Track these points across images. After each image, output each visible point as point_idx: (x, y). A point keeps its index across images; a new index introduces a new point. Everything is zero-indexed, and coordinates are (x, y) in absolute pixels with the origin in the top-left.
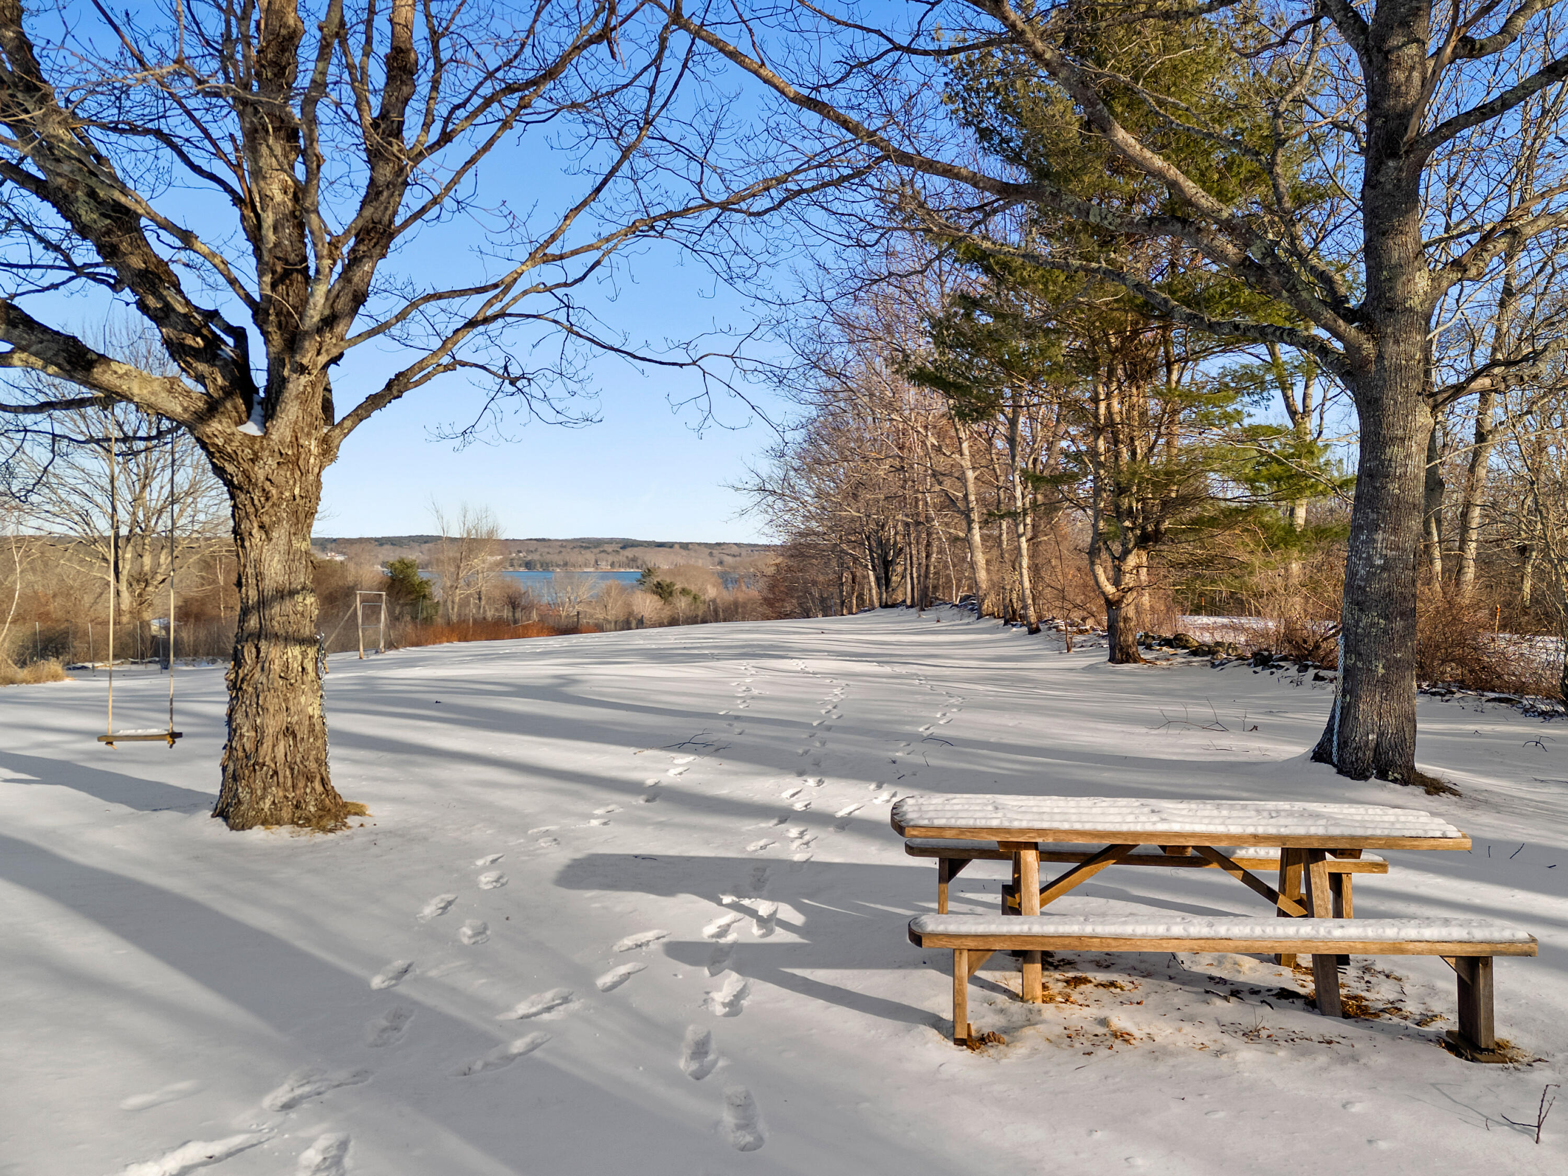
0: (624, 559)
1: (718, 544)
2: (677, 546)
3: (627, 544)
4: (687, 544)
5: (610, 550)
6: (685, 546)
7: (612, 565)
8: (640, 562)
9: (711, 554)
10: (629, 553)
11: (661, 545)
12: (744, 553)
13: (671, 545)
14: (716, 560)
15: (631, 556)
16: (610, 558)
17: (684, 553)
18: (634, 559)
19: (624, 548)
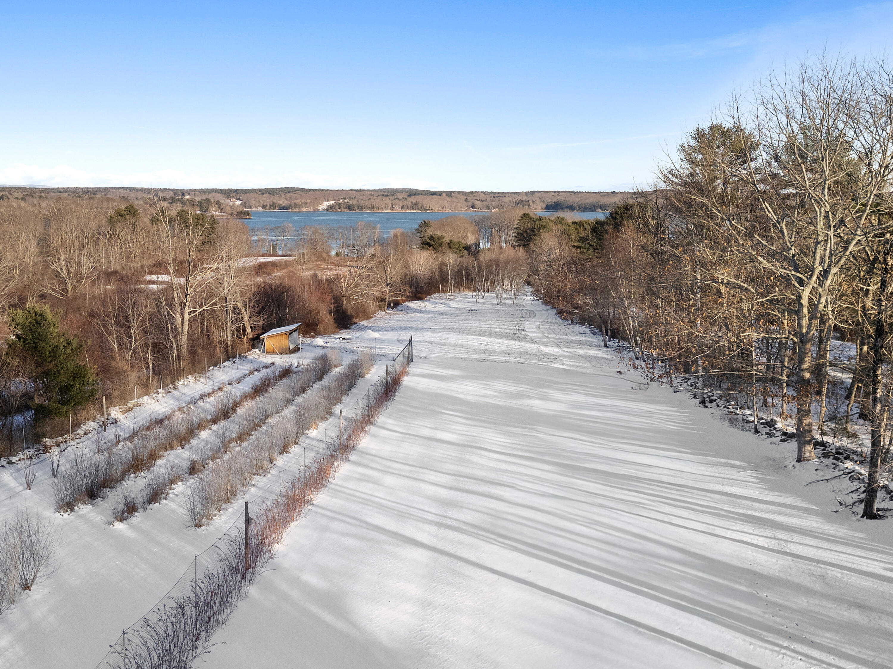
0: (410, 204)
1: (472, 193)
2: (444, 195)
3: (412, 193)
4: (451, 192)
5: (401, 197)
6: (449, 194)
7: (402, 207)
8: (420, 205)
9: (466, 200)
10: (413, 199)
11: (434, 194)
12: (489, 199)
13: (439, 194)
14: (470, 204)
15: (414, 201)
16: (401, 203)
17: (449, 199)
18: (416, 204)
19: (410, 196)
